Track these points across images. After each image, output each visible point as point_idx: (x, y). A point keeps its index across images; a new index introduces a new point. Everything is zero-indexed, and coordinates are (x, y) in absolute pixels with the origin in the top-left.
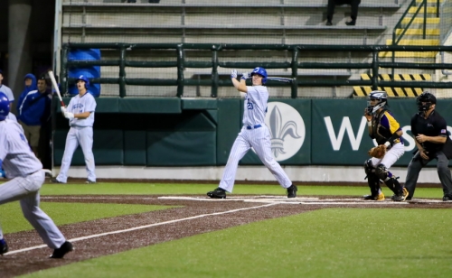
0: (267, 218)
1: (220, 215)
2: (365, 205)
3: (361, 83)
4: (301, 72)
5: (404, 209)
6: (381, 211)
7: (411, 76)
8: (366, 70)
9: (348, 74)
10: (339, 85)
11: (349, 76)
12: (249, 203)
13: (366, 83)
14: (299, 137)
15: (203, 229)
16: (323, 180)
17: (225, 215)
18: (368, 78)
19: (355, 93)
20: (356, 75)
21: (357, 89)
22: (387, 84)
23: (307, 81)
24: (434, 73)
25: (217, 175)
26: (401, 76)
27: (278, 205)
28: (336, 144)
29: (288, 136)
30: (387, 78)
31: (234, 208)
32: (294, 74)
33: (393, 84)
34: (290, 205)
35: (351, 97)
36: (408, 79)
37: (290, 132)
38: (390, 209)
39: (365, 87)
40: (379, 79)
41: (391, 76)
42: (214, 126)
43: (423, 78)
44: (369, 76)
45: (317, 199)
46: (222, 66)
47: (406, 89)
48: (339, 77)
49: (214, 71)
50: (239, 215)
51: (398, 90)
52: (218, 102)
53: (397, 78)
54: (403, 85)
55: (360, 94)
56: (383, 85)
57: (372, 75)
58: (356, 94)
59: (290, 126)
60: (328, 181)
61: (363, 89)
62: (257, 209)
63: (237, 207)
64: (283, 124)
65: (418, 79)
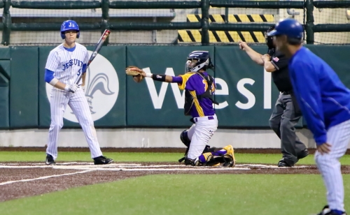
0: (86, 184)
1: (30, 182)
2: (198, 171)
3: (188, 26)
4: (113, 13)
5: (245, 175)
6: (218, 177)
7: (250, 17)
8: (193, 10)
9: (172, 14)
10: (159, 29)
11: (172, 18)
12: (59, 170)
13: (194, 26)
14: (112, 93)
15: (16, 195)
16: (142, 146)
17: (36, 182)
18: (197, 21)
19: (180, 38)
20: (181, 16)
21: (183, 33)
22: (220, 28)
23: (121, 24)
24: (278, 13)
25: (10, 140)
26: (237, 17)
27: (94, 172)
28: (158, 102)
29: (98, 92)
30: (219, 20)
31: (43, 175)
32: (105, 15)
33: (227, 28)
34: (109, 172)
35: (175, 43)
36: (245, 20)
37: (100, 86)
38: (229, 175)
39: (193, 31)
40: (210, 21)
41: (225, 17)
42: (7, 81)
43: (264, 19)
44: (198, 17)
45: (139, 165)
46: (15, 6)
47: (243, 33)
48: (159, 19)
49: (6, 12)
50: (52, 181)
51: (233, 34)
52: (11, 50)
53: (232, 20)
54: (240, 28)
55: (187, 39)
56: (215, 28)
57: (200, 16)
58: (181, 40)
59: (101, 80)
60: (148, 147)
61: (189, 34)
62: (71, 176)
63: (47, 174)
64: (92, 78)
65: (258, 20)
